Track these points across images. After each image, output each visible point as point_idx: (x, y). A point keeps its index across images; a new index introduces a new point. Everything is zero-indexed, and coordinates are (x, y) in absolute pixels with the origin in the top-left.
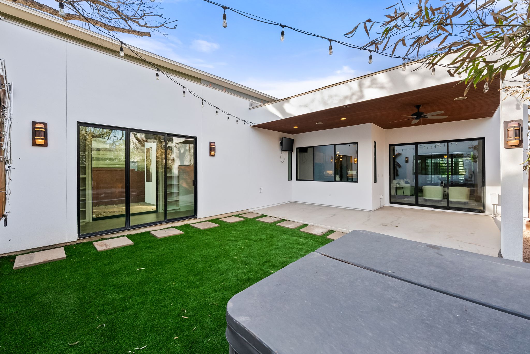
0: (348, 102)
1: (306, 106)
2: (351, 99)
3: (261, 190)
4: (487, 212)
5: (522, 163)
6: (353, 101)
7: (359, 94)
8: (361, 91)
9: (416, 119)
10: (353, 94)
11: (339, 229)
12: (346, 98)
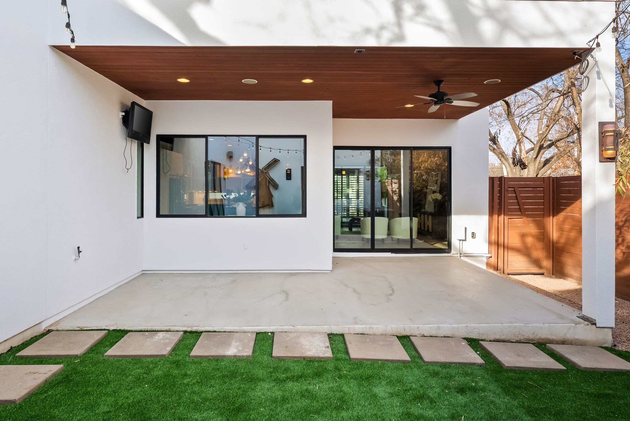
0: (371, 42)
1: (263, 26)
2: (378, 36)
3: (79, 252)
4: (453, 252)
5: (615, 184)
6: (384, 43)
7: (396, 30)
8: (399, 25)
9: (436, 103)
10: (382, 28)
11: (349, 328)
12: (368, 31)
